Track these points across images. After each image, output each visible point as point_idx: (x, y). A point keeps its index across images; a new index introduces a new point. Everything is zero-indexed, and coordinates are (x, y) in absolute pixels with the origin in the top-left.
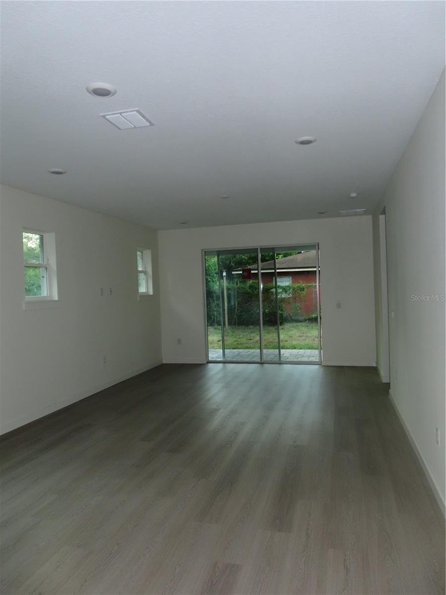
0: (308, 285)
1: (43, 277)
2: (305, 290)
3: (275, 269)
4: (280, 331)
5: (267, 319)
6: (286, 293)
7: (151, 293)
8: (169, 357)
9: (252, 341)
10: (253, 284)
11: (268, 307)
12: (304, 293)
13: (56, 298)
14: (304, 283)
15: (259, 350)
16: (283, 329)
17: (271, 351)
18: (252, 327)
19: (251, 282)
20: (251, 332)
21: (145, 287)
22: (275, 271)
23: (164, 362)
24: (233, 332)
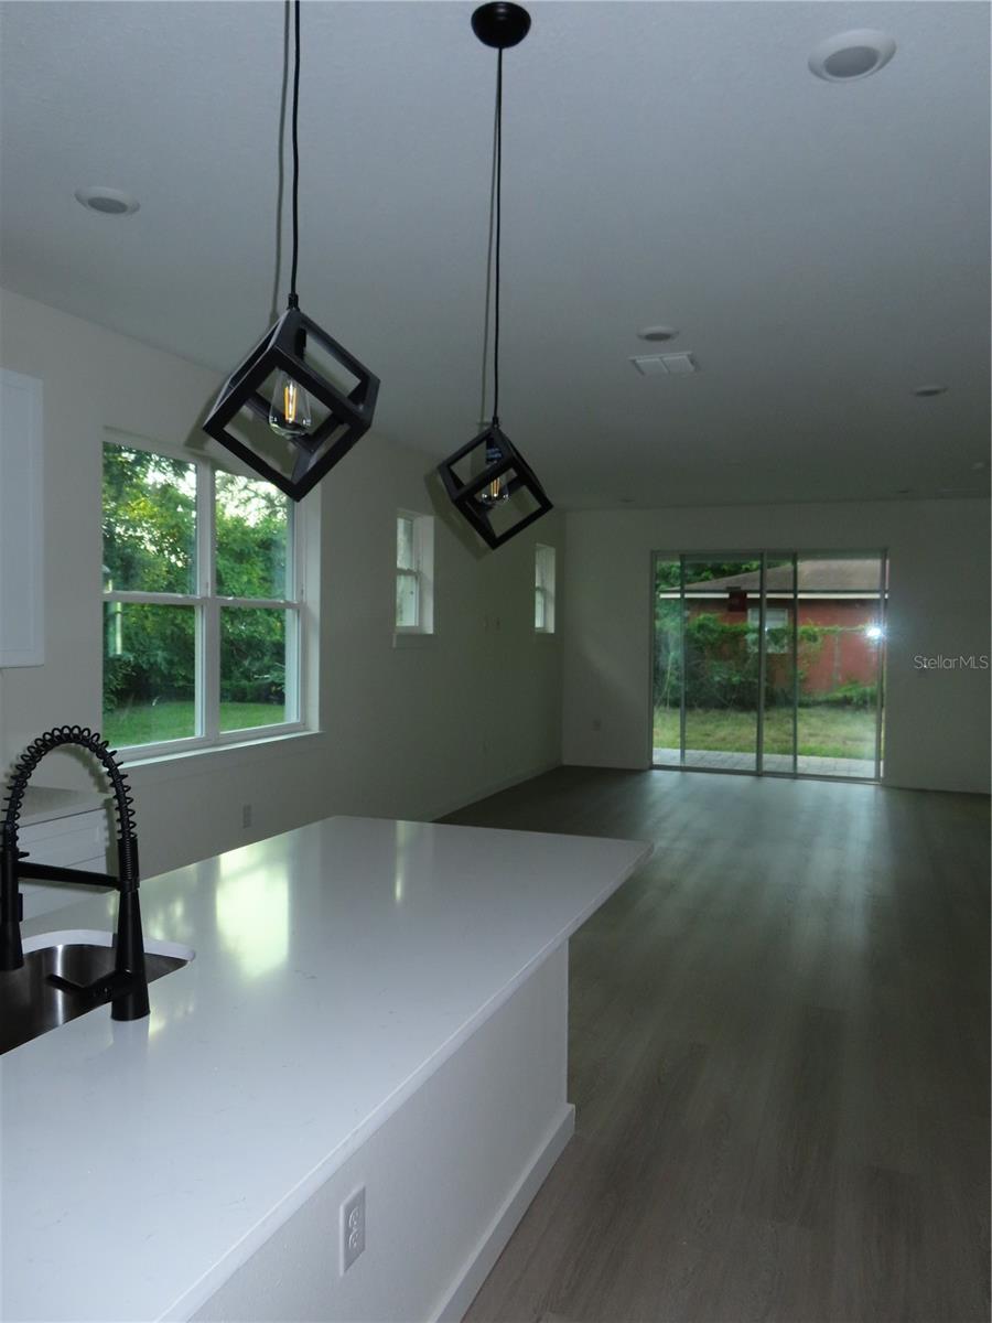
0: (826, 629)
1: (412, 593)
2: (820, 640)
3: (795, 592)
4: (765, 724)
5: (734, 697)
6: (776, 643)
7: (551, 630)
8: (574, 755)
9: (710, 739)
10: (706, 622)
11: (738, 671)
12: (816, 646)
13: (430, 631)
14: (816, 625)
15: (754, 755)
16: (768, 719)
17: (778, 757)
18: (700, 711)
19: (702, 617)
20: (703, 723)
21: (543, 618)
22: (796, 596)
23: (566, 762)
24: (664, 719)
